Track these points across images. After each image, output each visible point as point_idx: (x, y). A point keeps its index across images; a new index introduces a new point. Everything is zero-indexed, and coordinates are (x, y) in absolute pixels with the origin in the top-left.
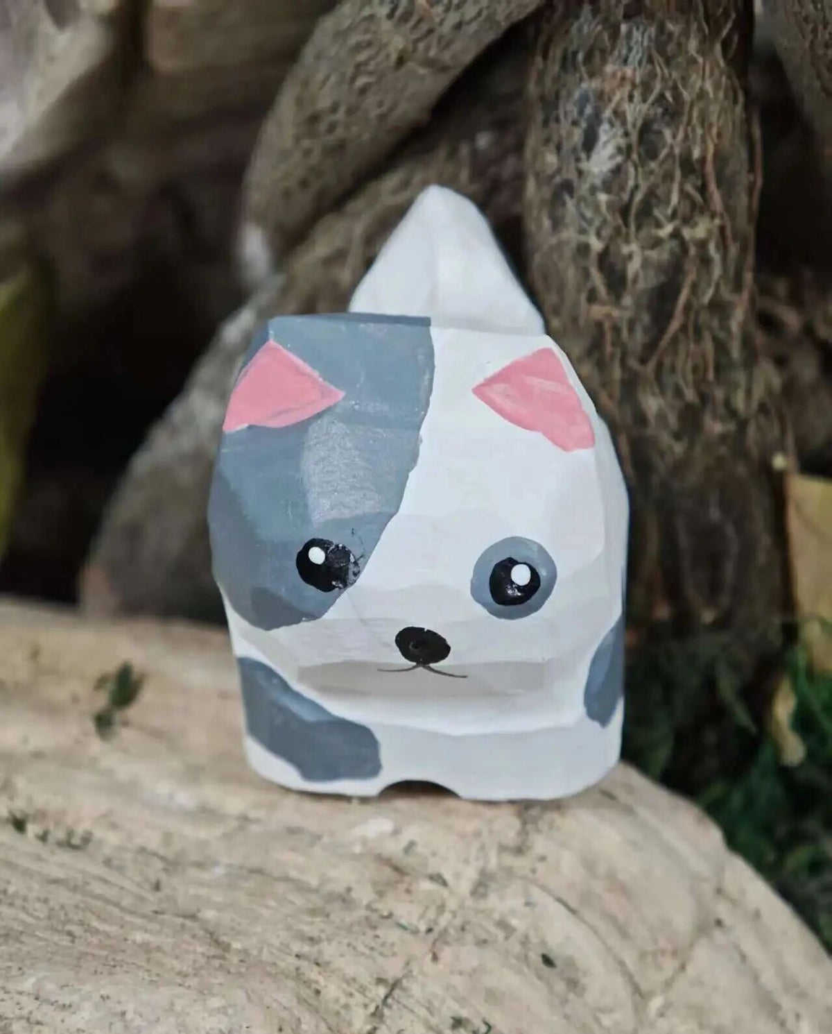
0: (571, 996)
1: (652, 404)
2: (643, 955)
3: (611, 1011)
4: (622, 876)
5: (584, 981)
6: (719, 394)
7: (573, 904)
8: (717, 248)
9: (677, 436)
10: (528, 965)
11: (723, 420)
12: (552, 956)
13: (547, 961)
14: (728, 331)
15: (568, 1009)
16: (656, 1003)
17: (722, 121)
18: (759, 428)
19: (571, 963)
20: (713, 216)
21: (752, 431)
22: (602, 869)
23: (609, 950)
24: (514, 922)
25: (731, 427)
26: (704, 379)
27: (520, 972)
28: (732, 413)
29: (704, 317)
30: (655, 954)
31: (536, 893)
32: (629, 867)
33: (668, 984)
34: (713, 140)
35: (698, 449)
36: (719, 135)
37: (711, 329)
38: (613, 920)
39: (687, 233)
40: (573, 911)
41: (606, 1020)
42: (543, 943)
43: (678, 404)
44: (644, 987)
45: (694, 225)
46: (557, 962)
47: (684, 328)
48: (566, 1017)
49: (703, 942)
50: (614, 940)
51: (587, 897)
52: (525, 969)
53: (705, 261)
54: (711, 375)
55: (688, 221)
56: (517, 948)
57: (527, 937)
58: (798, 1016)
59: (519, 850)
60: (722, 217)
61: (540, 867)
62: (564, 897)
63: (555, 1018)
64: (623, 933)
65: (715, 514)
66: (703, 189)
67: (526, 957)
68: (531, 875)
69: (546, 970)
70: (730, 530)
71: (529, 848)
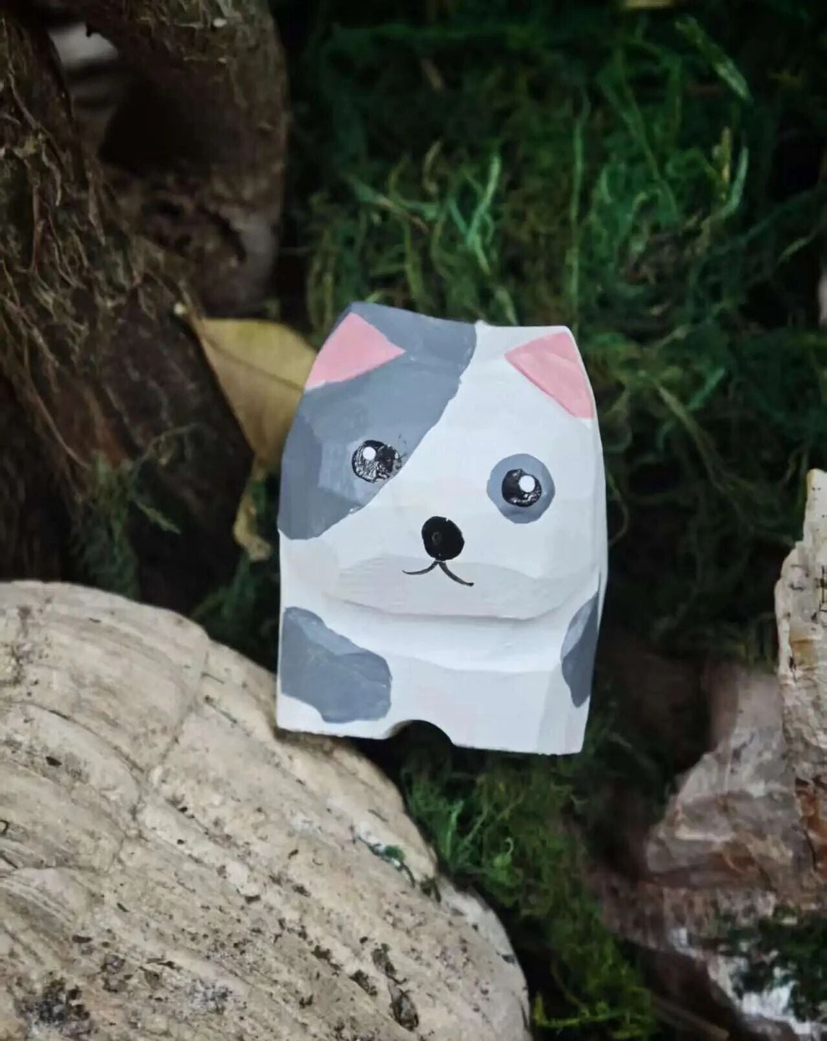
0: (78, 784)
1: (48, 298)
2: (135, 738)
3: (114, 788)
4: (107, 681)
5: (86, 770)
6: (100, 275)
7: (66, 712)
8: (50, 159)
9: (79, 319)
10: (36, 769)
11: (112, 297)
12: (55, 756)
13: (53, 761)
14: (89, 223)
15: (74, 794)
16: (157, 774)
17: (13, 57)
18: (150, 296)
19: (71, 758)
20: (36, 134)
21: (142, 300)
22: (89, 679)
23: (104, 741)
24: (19, 738)
25: (122, 300)
26: (82, 266)
27: (27, 775)
28: (120, 289)
29: (62, 217)
30: (145, 735)
31: (32, 710)
32: (111, 672)
33: (164, 756)
34: (12, 73)
35: (100, 326)
36: (16, 67)
37: (73, 226)
38: (104, 716)
39: (18, 152)
40: (65, 717)
41: (113, 797)
42: (45, 748)
43: (69, 292)
44: (140, 762)
45: (22, 146)
46: (62, 760)
47: (47, 229)
48: (73, 800)
49: (193, 717)
50: (107, 732)
51: (78, 705)
52: (33, 773)
53: (45, 172)
54: (86, 263)
55: (17, 142)
56: (24, 757)
57: (31, 747)
58: (290, 758)
59: (17, 681)
60: (44, 133)
61: (34, 689)
62: (57, 708)
63: (63, 804)
64: (114, 724)
65: (135, 375)
66: (19, 115)
67: (33, 763)
68: (27, 698)
69: (52, 770)
70: (153, 384)
71: (24, 677)
